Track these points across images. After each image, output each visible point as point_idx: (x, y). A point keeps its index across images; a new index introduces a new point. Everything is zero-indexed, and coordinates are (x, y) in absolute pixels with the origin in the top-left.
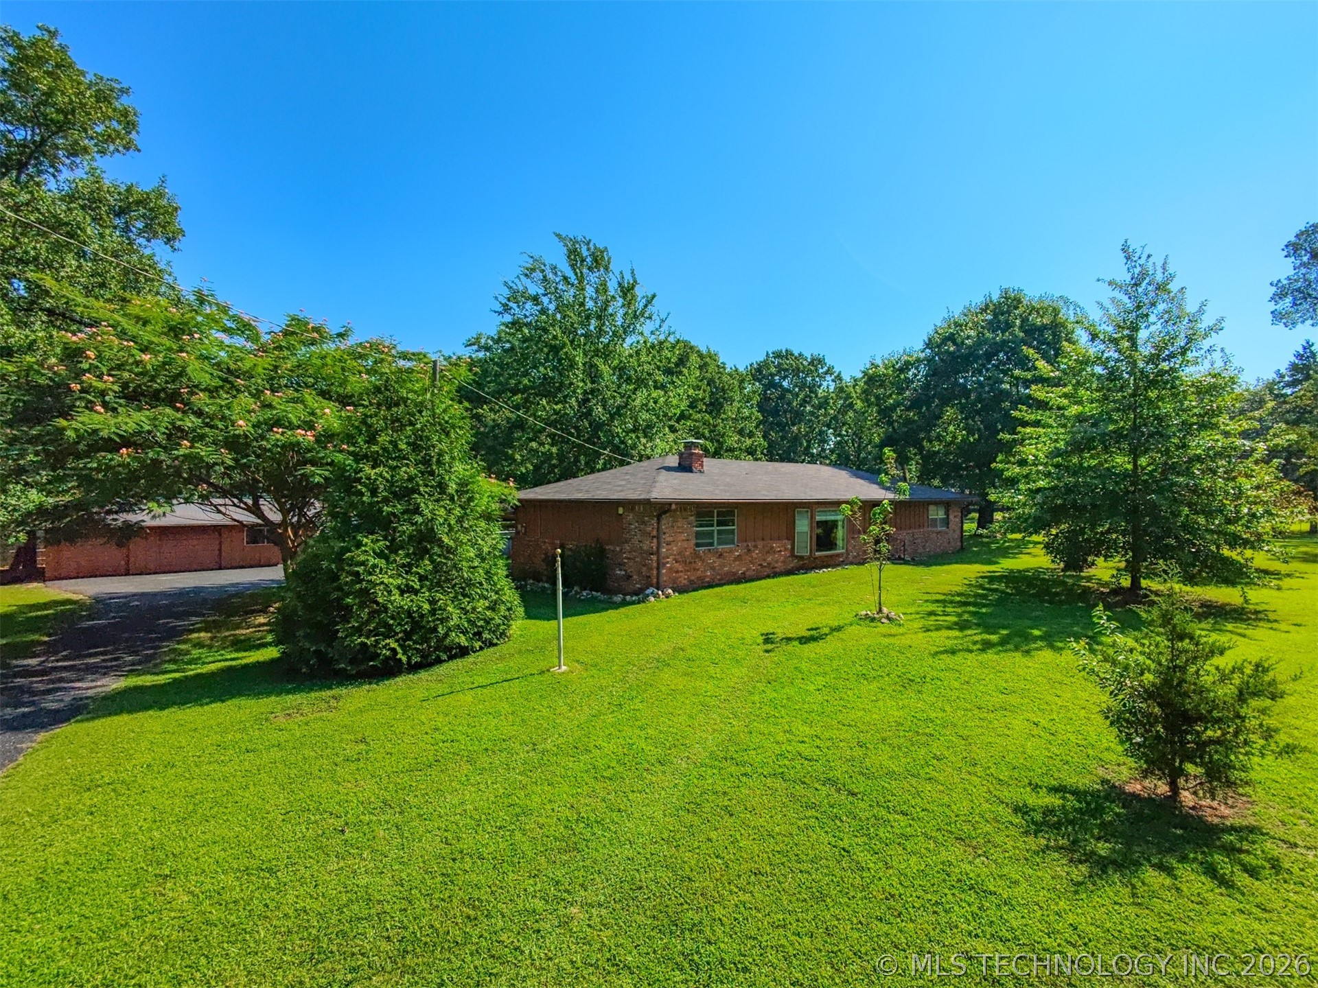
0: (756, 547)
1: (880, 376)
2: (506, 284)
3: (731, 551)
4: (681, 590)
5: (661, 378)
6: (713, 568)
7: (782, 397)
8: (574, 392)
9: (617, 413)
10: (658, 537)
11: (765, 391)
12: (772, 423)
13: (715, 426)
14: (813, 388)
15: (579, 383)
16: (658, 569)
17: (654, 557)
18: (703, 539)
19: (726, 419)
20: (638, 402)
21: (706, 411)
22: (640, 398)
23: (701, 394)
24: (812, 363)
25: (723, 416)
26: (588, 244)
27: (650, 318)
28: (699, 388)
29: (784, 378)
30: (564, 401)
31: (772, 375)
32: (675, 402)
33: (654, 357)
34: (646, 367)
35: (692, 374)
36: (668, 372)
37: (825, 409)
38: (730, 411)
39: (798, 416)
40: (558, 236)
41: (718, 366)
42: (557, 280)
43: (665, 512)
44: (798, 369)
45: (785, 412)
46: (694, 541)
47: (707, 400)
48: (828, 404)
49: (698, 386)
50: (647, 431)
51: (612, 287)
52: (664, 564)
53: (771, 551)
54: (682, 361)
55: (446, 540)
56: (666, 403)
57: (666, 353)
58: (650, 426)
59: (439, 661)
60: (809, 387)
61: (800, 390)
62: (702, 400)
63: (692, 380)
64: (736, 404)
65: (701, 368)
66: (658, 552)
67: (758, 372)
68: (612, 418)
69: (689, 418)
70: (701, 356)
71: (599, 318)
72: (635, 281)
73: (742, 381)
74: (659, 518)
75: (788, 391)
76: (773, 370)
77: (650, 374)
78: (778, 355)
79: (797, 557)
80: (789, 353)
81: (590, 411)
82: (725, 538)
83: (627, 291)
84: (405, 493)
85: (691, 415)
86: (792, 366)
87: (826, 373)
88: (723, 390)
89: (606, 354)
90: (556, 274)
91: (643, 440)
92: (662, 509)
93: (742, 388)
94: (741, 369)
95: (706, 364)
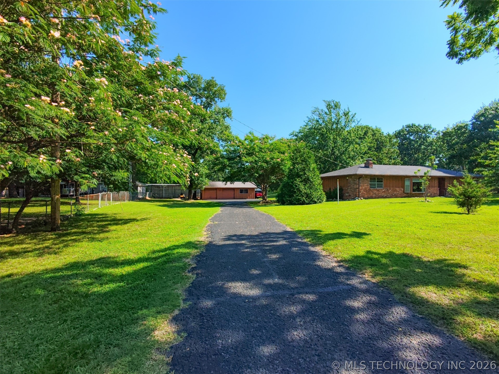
0: (390, 189)
1: (448, 132)
2: (308, 117)
3: (382, 190)
4: (365, 198)
5: (357, 140)
6: (376, 194)
7: (410, 143)
8: (330, 147)
9: (343, 153)
10: (358, 184)
11: (402, 142)
12: (405, 154)
13: (379, 156)
14: (425, 138)
15: (331, 144)
16: (359, 193)
17: (358, 190)
18: (372, 186)
19: (383, 153)
20: (350, 149)
21: (375, 151)
22: (351, 147)
23: (372, 145)
24: (425, 128)
25: (382, 152)
26: (333, 102)
27: (354, 121)
28: (371, 143)
29: (411, 135)
30: (327, 150)
31: (406, 135)
32: (363, 148)
33: (355, 134)
34: (353, 138)
35: (369, 138)
36: (360, 138)
37: (431, 146)
38: (385, 150)
39: (418, 150)
40: (324, 101)
41: (380, 134)
42: (323, 114)
43: (361, 177)
44: (418, 132)
45: (412, 149)
46: (369, 186)
47: (375, 147)
48: (433, 144)
49: (372, 142)
50: (353, 158)
51: (341, 113)
52: (361, 192)
53: (396, 191)
54: (366, 133)
55: (311, 180)
56: (360, 149)
57: (360, 132)
58: (354, 156)
59: (311, 204)
60: (423, 138)
61: (419, 140)
62: (373, 147)
63: (370, 140)
64: (388, 147)
65: (373, 135)
66: (359, 188)
67: (398, 135)
68: (341, 155)
69: (367, 154)
70: (373, 131)
71: (337, 124)
72: (349, 111)
73: (391, 139)
74: (359, 179)
75: (412, 140)
76: (406, 133)
77: (354, 140)
78: (408, 126)
79: (406, 193)
80: (413, 125)
81: (335, 152)
82: (380, 186)
83: (346, 114)
84: (304, 170)
85: (369, 152)
86: (415, 130)
87: (432, 131)
88: (382, 142)
89: (339, 135)
90: (323, 112)
91: (352, 161)
92: (360, 177)
93: (390, 141)
94: (391, 134)
95: (375, 134)
